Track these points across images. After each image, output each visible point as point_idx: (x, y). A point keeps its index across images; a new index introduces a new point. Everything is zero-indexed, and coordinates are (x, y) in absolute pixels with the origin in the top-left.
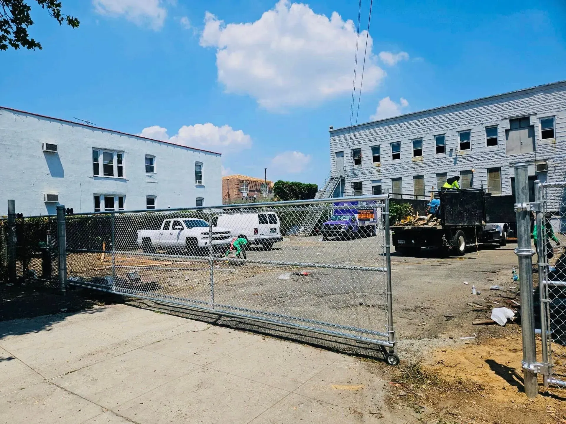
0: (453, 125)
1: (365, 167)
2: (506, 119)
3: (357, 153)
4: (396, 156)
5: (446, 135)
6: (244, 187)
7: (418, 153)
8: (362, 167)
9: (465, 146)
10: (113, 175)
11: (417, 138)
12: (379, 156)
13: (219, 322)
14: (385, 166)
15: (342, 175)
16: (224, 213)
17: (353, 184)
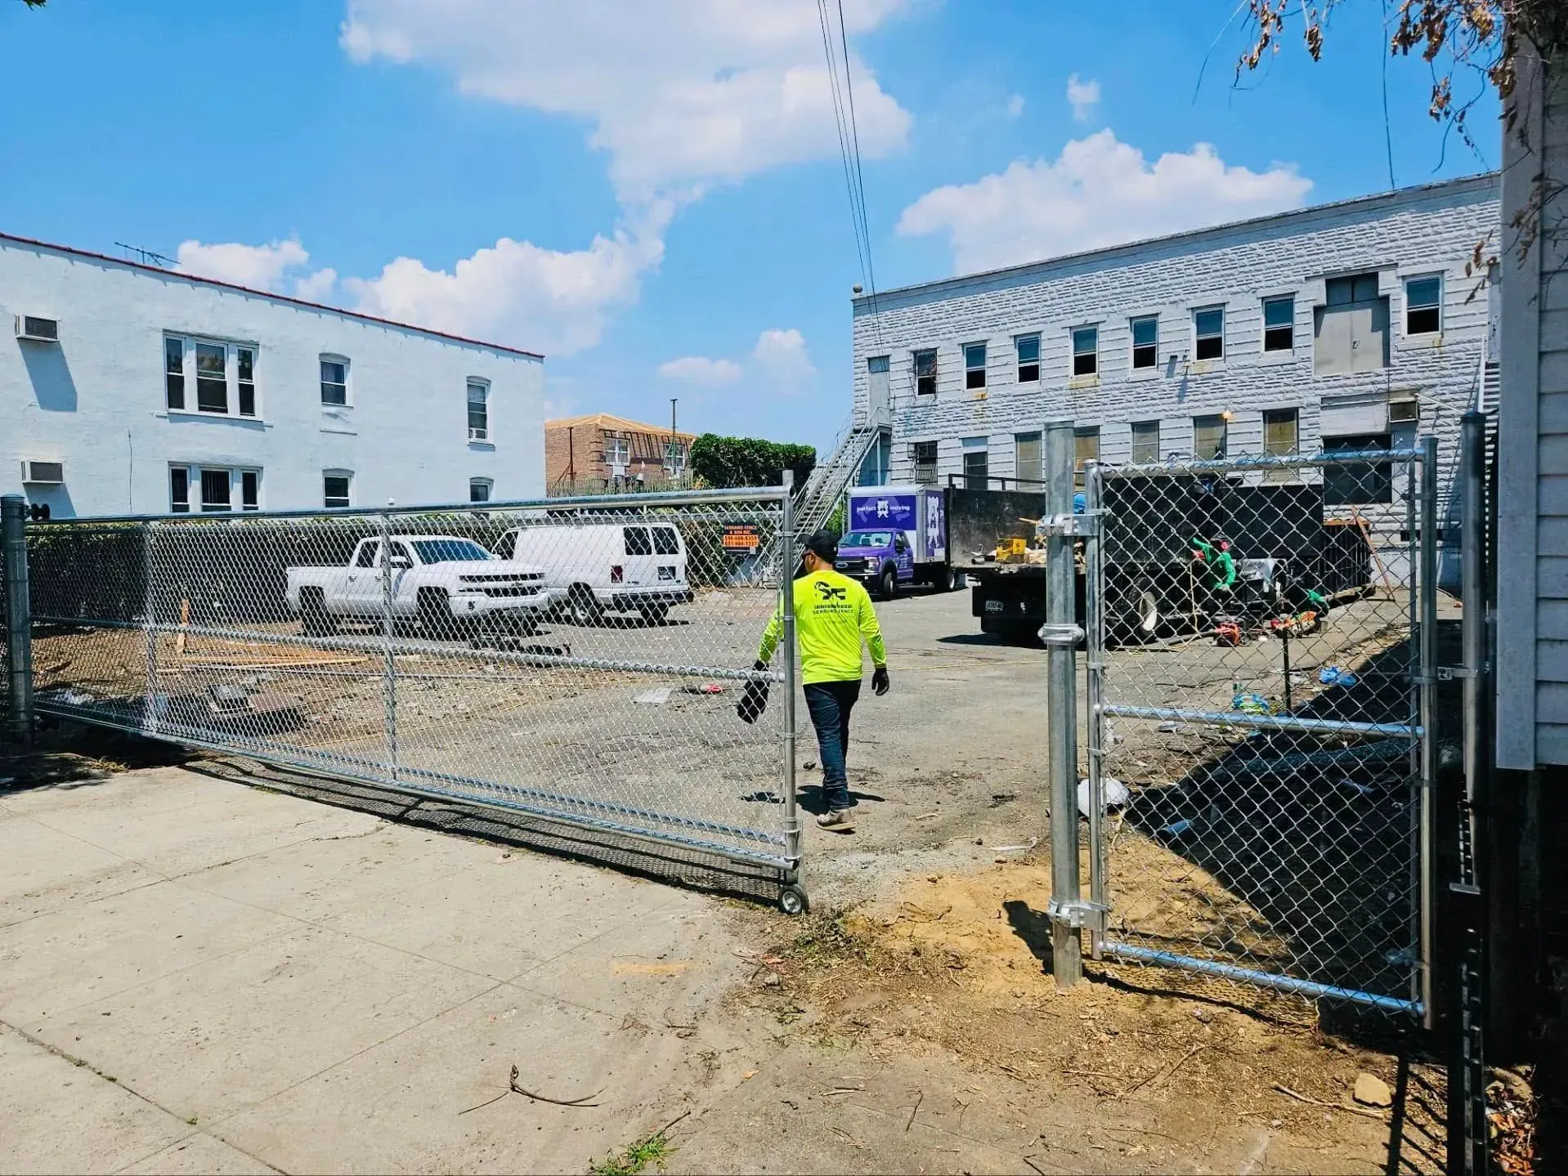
0: (1180, 291)
1: (947, 402)
2: (1316, 277)
3: (925, 361)
4: (1029, 374)
5: (1160, 319)
6: (617, 451)
7: (1085, 365)
8: (937, 402)
9: (1209, 349)
10: (226, 411)
11: (1085, 325)
12: (983, 373)
13: (413, 815)
14: (998, 400)
15: (885, 422)
16: (547, 521)
17: (912, 448)
